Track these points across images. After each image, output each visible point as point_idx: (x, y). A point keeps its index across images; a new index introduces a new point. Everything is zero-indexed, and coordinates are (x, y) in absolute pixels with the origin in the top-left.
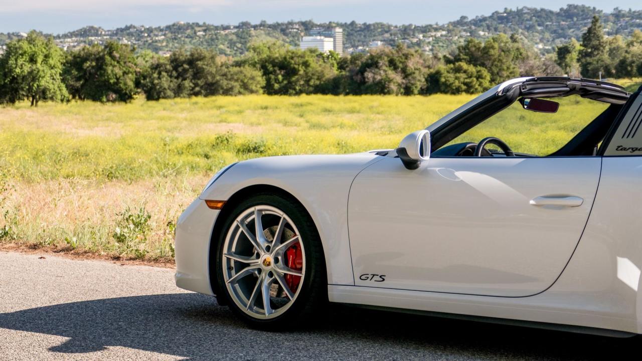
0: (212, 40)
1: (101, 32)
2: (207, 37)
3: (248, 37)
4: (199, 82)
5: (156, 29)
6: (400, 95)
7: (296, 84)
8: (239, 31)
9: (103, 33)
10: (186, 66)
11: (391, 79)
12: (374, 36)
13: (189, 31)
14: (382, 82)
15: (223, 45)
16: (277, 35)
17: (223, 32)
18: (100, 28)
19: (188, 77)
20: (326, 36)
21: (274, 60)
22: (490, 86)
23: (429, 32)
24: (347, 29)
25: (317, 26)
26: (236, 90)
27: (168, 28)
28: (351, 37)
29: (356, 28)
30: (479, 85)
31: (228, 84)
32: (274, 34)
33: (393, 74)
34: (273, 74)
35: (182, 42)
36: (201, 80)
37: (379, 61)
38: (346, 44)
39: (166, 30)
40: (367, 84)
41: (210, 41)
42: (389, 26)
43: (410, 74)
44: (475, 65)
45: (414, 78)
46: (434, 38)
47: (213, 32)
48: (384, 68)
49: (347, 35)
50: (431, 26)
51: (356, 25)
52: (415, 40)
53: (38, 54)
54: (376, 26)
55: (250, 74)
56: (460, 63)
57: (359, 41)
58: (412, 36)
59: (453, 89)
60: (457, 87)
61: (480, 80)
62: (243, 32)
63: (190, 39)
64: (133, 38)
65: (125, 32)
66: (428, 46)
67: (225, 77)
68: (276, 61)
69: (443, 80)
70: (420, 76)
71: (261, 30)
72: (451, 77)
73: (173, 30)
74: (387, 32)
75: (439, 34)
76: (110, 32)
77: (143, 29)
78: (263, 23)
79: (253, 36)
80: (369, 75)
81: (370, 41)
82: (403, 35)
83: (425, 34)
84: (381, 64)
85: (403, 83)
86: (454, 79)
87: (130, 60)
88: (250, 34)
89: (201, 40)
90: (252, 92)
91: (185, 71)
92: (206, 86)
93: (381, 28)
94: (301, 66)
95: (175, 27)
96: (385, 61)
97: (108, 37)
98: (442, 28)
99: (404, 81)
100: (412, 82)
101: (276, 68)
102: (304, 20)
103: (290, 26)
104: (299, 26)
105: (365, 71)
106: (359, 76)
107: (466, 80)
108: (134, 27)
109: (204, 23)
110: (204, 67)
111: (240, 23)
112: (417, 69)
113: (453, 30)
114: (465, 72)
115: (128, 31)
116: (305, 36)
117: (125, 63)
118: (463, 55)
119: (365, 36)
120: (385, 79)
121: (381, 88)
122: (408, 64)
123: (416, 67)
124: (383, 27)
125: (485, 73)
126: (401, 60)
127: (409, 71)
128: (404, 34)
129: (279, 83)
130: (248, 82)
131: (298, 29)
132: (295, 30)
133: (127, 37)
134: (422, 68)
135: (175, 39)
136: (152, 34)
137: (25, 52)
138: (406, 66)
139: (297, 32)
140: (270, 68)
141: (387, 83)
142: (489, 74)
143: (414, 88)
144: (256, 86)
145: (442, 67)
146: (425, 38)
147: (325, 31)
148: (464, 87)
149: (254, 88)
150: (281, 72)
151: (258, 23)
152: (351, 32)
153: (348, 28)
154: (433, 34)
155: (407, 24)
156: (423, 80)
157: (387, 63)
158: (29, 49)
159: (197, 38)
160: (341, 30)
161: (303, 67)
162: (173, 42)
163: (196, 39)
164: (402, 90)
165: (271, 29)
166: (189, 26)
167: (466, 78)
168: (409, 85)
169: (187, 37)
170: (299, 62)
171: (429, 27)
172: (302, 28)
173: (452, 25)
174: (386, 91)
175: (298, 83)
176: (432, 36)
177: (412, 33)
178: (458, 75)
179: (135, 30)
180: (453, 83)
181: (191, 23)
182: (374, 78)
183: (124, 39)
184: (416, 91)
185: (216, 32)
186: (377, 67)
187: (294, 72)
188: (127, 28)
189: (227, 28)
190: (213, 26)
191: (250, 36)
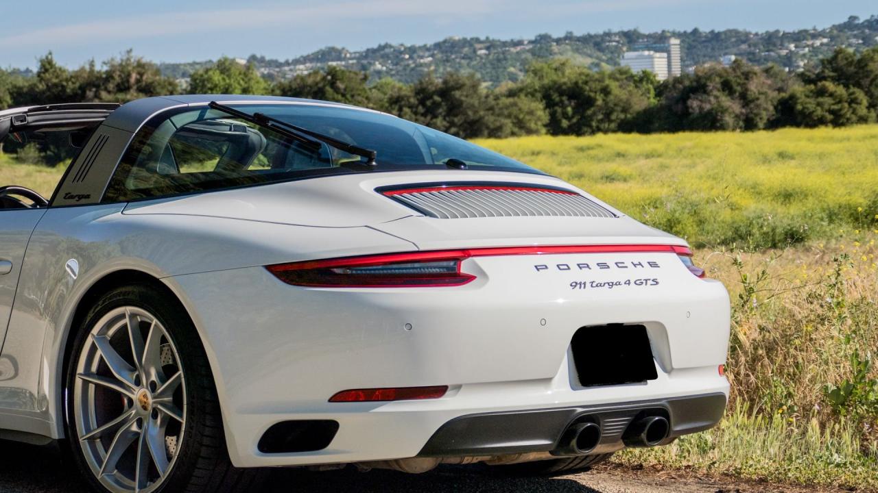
0: (499, 60)
1: (346, 55)
2: (491, 57)
3: (548, 54)
4: (456, 120)
5: (420, 48)
6: (738, 130)
7: (592, 120)
8: (535, 47)
9: (348, 55)
10: (437, 98)
11: (725, 108)
12: (727, 48)
13: (466, 50)
14: (712, 113)
15: (514, 67)
16: (589, 52)
17: (513, 50)
18: (343, 49)
19: (441, 113)
20: (656, 50)
21: (560, 86)
22: (867, 114)
23: (803, 40)
24: (687, 40)
25: (644, 36)
26: (508, 129)
27: (438, 46)
28: (694, 50)
29: (700, 37)
30: (853, 113)
31: (495, 121)
32: (585, 50)
33: (728, 101)
34: (560, 107)
35: (457, 66)
36: (459, 117)
37: (708, 83)
38: (687, 60)
39: (435, 49)
40: (691, 116)
41: (495, 62)
42: (747, 34)
43: (752, 101)
44: (846, 86)
45: (758, 106)
46: (811, 49)
47: (500, 50)
48: (715, 93)
49: (688, 49)
50: (806, 31)
51: (700, 33)
52: (784, 52)
53: (233, 87)
54: (729, 34)
55: (527, 107)
56: (824, 82)
57: (704, 56)
58: (780, 47)
59: (815, 120)
60: (820, 117)
61: (854, 105)
62: (541, 48)
63: (468, 61)
64: (390, 62)
65: (378, 54)
66: (802, 60)
67: (491, 112)
68: (564, 87)
69: (799, 107)
70: (767, 104)
71: (567, 44)
72: (811, 104)
73: (444, 48)
74: (744, 42)
75: (818, 43)
76: (357, 55)
77: (402, 49)
78: (569, 35)
79: (555, 54)
80: (694, 104)
81: (720, 56)
82: (766, 45)
83: (798, 43)
84: (711, 88)
85: (742, 113)
86: (814, 106)
87: (360, 92)
88: (551, 51)
89: (483, 61)
90: (530, 132)
91: (437, 105)
92: (465, 125)
93: (736, 37)
94: (598, 94)
95: (447, 44)
96: (716, 84)
97: (355, 61)
98: (821, 34)
99: (744, 111)
100: (755, 111)
101: (565, 98)
102: (626, 29)
103: (607, 38)
104: (620, 37)
105: (689, 98)
106: (680, 106)
107: (833, 107)
108: (391, 47)
109: (487, 38)
110: (463, 98)
111: (536, 37)
112: (762, 94)
113: (838, 36)
114: (831, 95)
115: (382, 52)
116: (627, 51)
117: (353, 96)
118: (830, 71)
119: (713, 49)
120: (717, 108)
121: (710, 122)
122: (749, 87)
123: (761, 90)
124: (738, 35)
125: (860, 95)
126: (739, 81)
127: (750, 95)
128: (768, 44)
129: (569, 119)
130: (524, 118)
131: (618, 42)
132: (614, 44)
133: (381, 60)
134: (769, 92)
135: (447, 61)
136: (415, 56)
137: (216, 86)
138: (747, 90)
139: (616, 47)
140: (556, 97)
141: (719, 114)
142: (866, 97)
143: (758, 120)
144: (536, 124)
145: (798, 88)
146: (798, 49)
147: (655, 43)
148: (829, 117)
149: (533, 126)
150: (570, 102)
151: (562, 35)
152: (694, 44)
153: (688, 38)
154: (810, 43)
155: (772, 30)
156: (771, 108)
157: (719, 86)
158: (221, 81)
159: (478, 58)
160: (677, 41)
161: (602, 95)
162: (444, 65)
163: (476, 60)
164: (741, 123)
165: (580, 43)
166: (465, 42)
167: (833, 104)
168: (751, 115)
169: (463, 58)
170: (595, 88)
171: (804, 34)
172: (623, 40)
173: (836, 29)
174: (718, 125)
175: (595, 118)
176: (808, 46)
177: (779, 43)
178: (821, 100)
179: (392, 50)
180: (813, 112)
181: (469, 39)
182: (701, 108)
183: (377, 63)
184: (761, 125)
185: (504, 49)
186: (705, 92)
187: (590, 102)
188: (381, 48)
189: (520, 43)
190: (499, 41)
191: (551, 54)
